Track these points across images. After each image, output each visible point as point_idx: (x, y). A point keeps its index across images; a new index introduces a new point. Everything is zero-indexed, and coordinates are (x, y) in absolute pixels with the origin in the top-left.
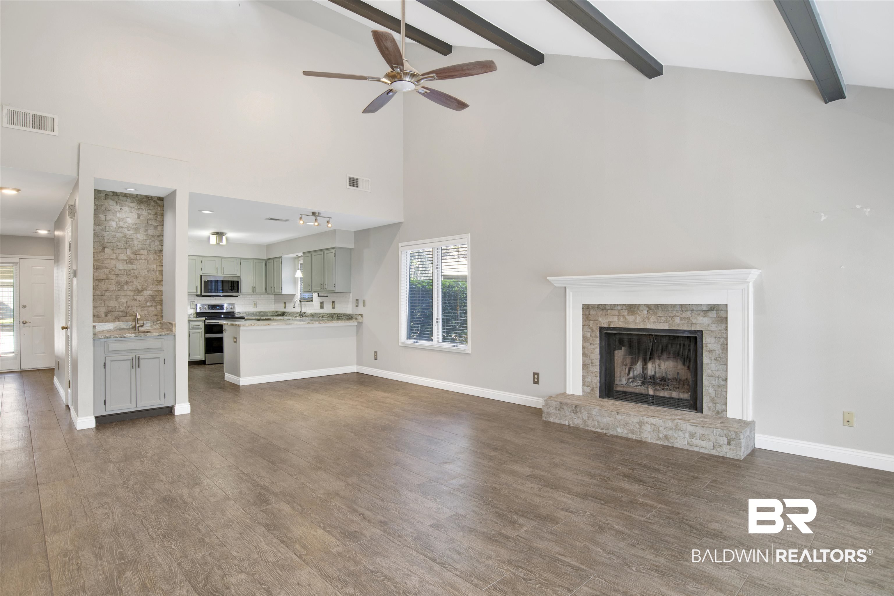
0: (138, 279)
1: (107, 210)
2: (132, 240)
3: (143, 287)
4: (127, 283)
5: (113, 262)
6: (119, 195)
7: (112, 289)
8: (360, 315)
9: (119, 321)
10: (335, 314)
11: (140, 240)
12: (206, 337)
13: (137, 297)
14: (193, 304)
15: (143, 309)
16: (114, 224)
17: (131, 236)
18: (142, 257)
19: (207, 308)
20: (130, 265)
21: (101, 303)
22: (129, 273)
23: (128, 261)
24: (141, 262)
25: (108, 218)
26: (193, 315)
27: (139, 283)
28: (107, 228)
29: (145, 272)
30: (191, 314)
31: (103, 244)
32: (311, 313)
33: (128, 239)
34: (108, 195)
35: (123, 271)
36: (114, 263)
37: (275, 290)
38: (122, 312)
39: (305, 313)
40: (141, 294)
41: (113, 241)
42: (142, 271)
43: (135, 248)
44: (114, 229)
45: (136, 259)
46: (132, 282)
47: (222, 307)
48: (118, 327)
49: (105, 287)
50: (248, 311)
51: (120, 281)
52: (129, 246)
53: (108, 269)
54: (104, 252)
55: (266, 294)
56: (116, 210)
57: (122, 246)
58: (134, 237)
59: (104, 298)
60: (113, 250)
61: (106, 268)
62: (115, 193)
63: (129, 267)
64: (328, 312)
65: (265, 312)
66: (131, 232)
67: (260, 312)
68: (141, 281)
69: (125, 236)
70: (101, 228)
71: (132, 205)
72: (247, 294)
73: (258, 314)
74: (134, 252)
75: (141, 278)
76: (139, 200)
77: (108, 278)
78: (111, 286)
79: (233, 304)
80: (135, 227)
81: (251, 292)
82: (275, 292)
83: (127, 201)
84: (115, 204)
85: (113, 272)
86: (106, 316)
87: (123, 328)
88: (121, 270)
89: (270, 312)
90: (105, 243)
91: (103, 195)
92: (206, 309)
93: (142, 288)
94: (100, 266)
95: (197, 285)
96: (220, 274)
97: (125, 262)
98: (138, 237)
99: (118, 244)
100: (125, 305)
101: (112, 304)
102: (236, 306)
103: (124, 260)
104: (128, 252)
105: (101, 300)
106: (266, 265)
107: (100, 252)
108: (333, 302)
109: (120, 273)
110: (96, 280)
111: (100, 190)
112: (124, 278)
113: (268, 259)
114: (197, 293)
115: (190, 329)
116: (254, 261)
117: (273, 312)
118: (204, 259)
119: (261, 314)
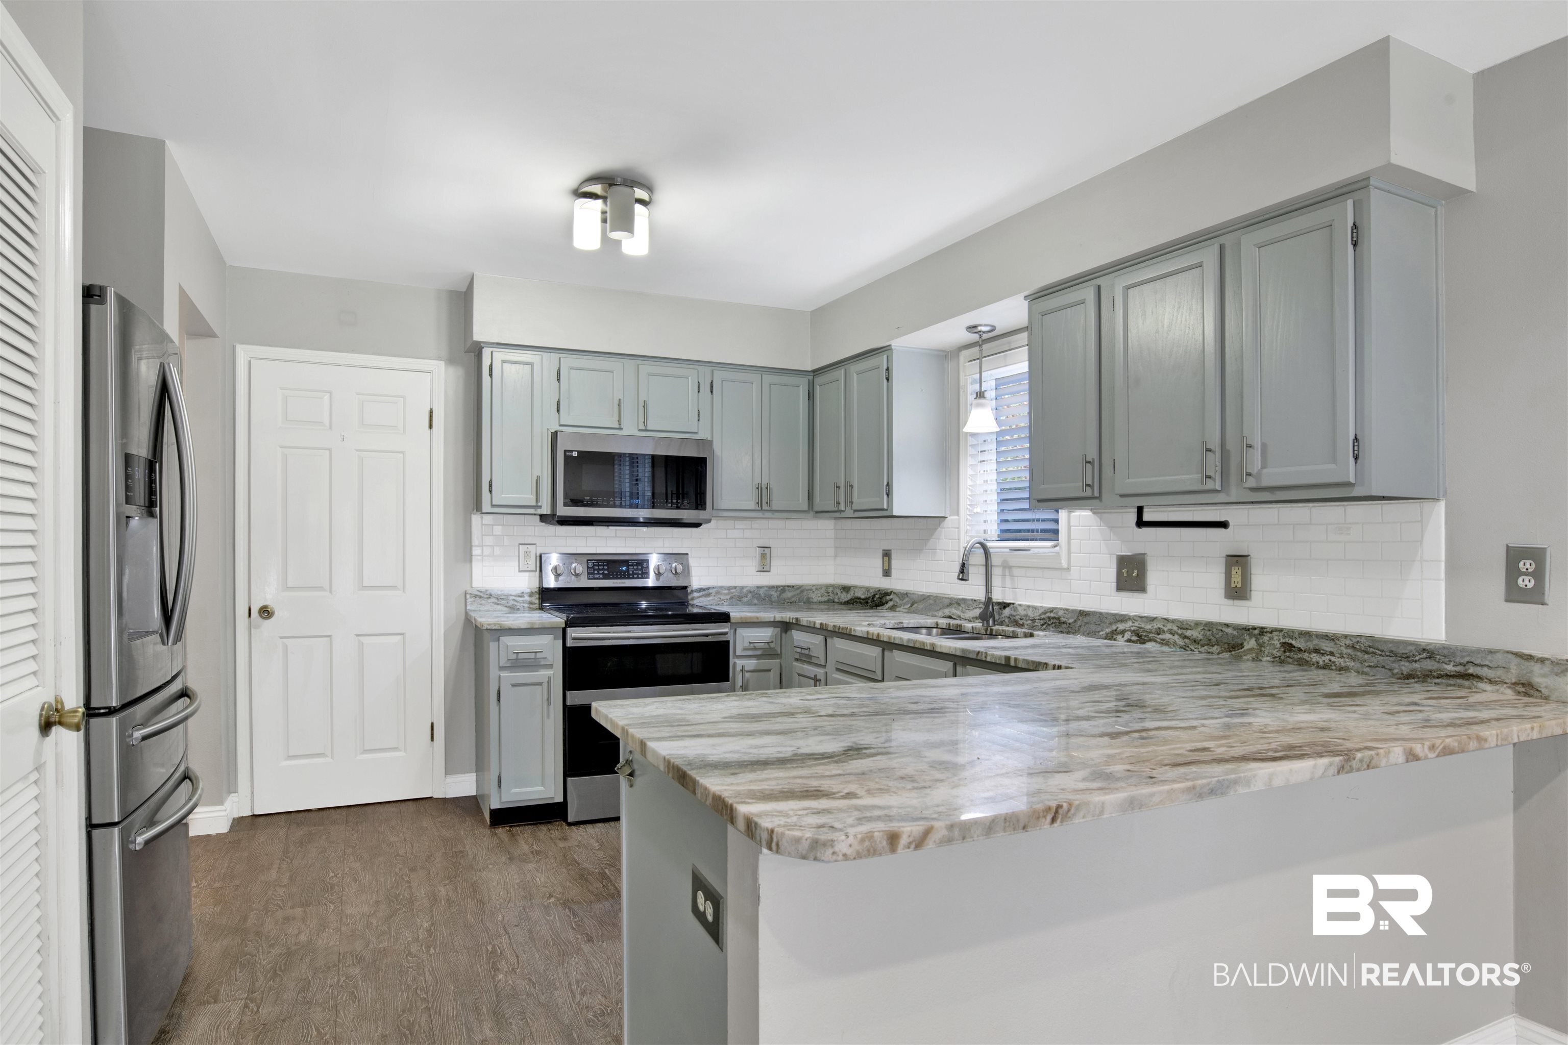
12: (568, 703)
14: (527, 554)
19: (580, 569)
26: (527, 598)
30: (521, 595)
32: (1051, 610)
37: (855, 499)
39: (1005, 605)
47: (638, 565)
50: (738, 581)
55: (812, 513)
64: (1187, 614)
65: (800, 589)
67: (783, 589)
72: (738, 514)
73: (775, 594)
79: (681, 557)
81: (752, 505)
82: (855, 507)
89: (818, 587)
92: (577, 575)
95: (537, 473)
96: (630, 429)
102: (692, 562)
106: (811, 396)
108: (1236, 561)
113: (814, 371)
114: (537, 507)
115: (501, 668)
116: (768, 378)
117: (831, 589)
118: (568, 361)
119: (788, 594)
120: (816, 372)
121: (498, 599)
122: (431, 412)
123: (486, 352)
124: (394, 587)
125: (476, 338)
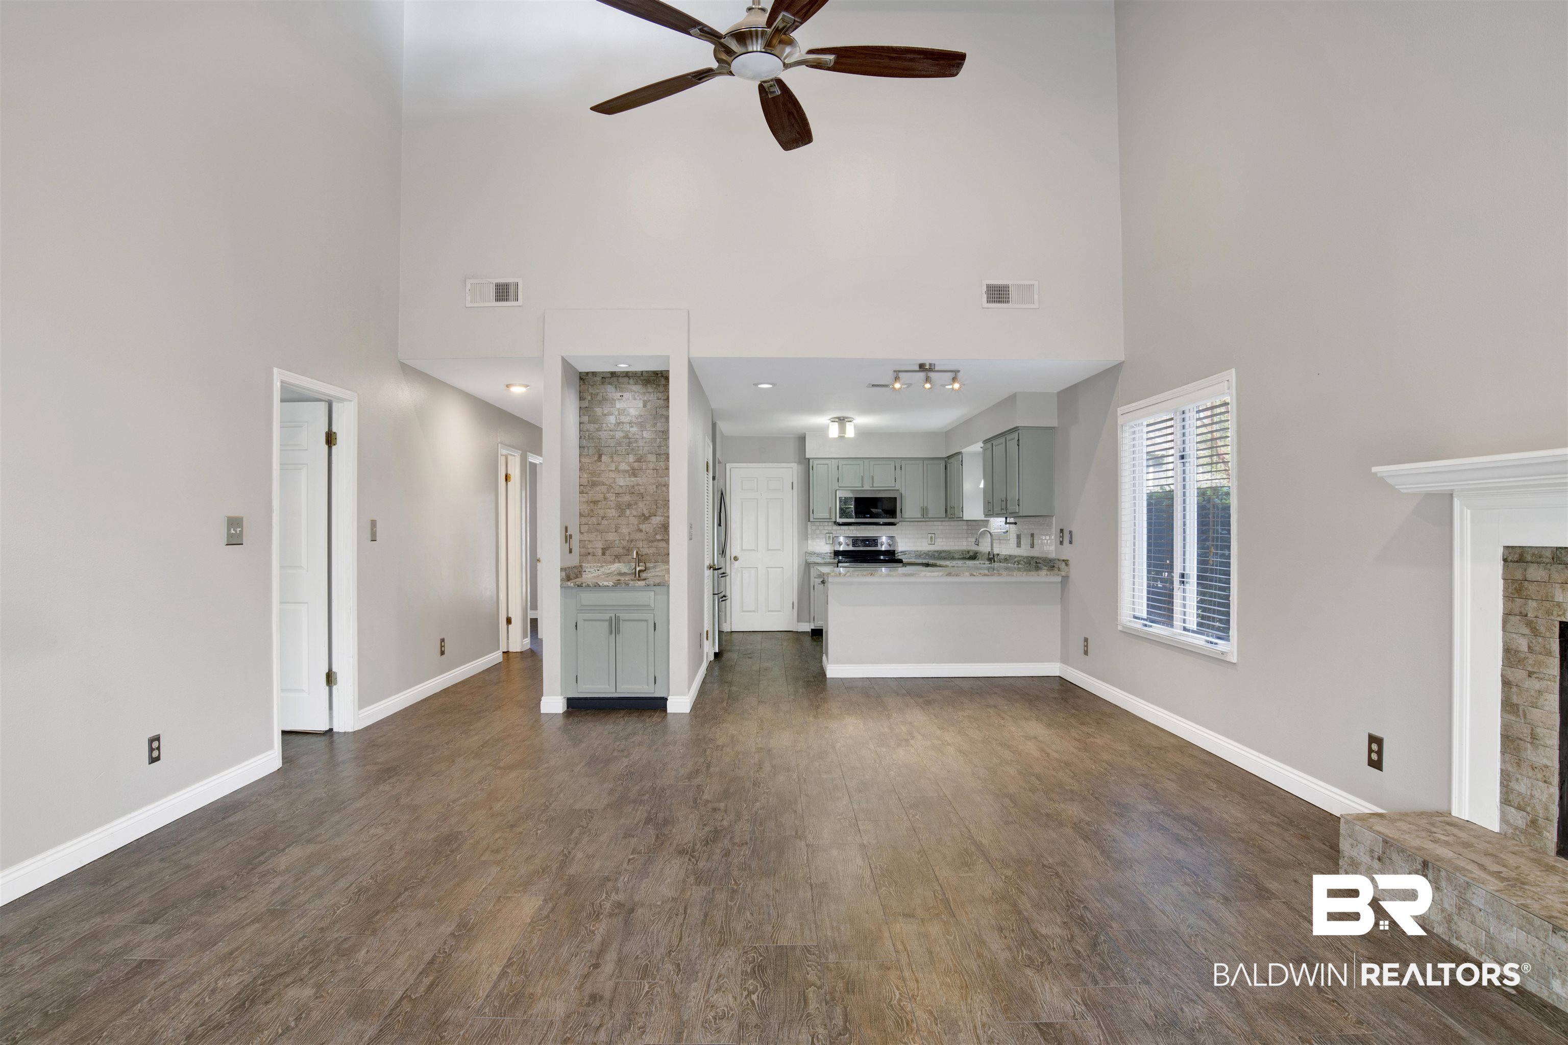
0: (644, 499)
1: (604, 399)
2: (636, 441)
3: (652, 512)
4: (629, 506)
5: (612, 475)
6: (619, 376)
7: (611, 515)
8: (1064, 560)
9: (619, 562)
10: (1033, 558)
11: (647, 440)
13: (643, 527)
14: (829, 537)
15: (650, 544)
16: (612, 419)
17: (634, 434)
18: (649, 465)
19: (851, 543)
20: (633, 479)
21: (597, 536)
22: (632, 490)
23: (630, 472)
24: (649, 474)
25: (606, 412)
27: (645, 504)
28: (604, 425)
29: (653, 489)
30: (827, 553)
31: (599, 450)
32: (1006, 555)
33: (631, 440)
34: (605, 378)
35: (624, 488)
36: (614, 477)
37: (956, 513)
38: (624, 548)
39: (998, 555)
40: (649, 521)
41: (612, 445)
42: (650, 487)
43: (640, 452)
44: (612, 427)
45: (641, 469)
46: (636, 504)
47: (874, 541)
48: (618, 571)
49: (601, 512)
50: (920, 549)
51: (621, 503)
52: (633, 449)
53: (606, 485)
54: (601, 461)
55: (947, 519)
56: (615, 398)
57: (623, 451)
58: (638, 437)
59: (601, 527)
60: (612, 457)
61: (604, 484)
62: (613, 374)
63: (633, 481)
64: (1025, 554)
65: (949, 552)
66: (635, 429)
67: (940, 552)
68: (648, 503)
69: (627, 435)
70: (597, 426)
71: (636, 388)
72: (913, 521)
73: (936, 554)
74: (638, 459)
75: (649, 498)
76: (644, 380)
77: (605, 499)
78: (609, 510)
79: (894, 538)
80: (639, 420)
81: (919, 516)
83: (629, 383)
84: (614, 390)
85: (612, 490)
86: (604, 554)
87: (625, 573)
88: (621, 487)
89: (958, 552)
90: (602, 448)
91: (598, 379)
92: (849, 545)
93: (649, 512)
94: (597, 481)
95: (830, 506)
96: (867, 487)
97: (627, 475)
98: (644, 435)
99: (618, 448)
100: (627, 538)
101: (611, 536)
102: (898, 540)
103: (627, 471)
104: (631, 458)
105: (598, 531)
106: (946, 468)
107: (595, 461)
108: (1032, 535)
109: (621, 491)
110: (591, 502)
111: (595, 372)
112: (627, 498)
113: (948, 457)
114: (830, 519)
115: (815, 578)
116: (926, 462)
117: (964, 553)
118: (842, 462)
119: (943, 555)
120: (949, 457)
121: (819, 555)
122: (792, 483)
123: (811, 461)
124: (779, 550)
125: (807, 456)
